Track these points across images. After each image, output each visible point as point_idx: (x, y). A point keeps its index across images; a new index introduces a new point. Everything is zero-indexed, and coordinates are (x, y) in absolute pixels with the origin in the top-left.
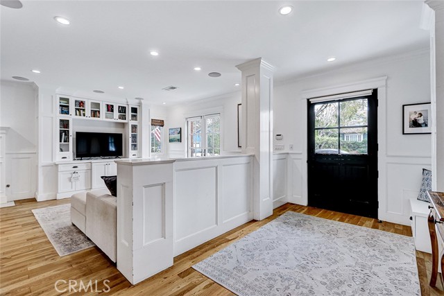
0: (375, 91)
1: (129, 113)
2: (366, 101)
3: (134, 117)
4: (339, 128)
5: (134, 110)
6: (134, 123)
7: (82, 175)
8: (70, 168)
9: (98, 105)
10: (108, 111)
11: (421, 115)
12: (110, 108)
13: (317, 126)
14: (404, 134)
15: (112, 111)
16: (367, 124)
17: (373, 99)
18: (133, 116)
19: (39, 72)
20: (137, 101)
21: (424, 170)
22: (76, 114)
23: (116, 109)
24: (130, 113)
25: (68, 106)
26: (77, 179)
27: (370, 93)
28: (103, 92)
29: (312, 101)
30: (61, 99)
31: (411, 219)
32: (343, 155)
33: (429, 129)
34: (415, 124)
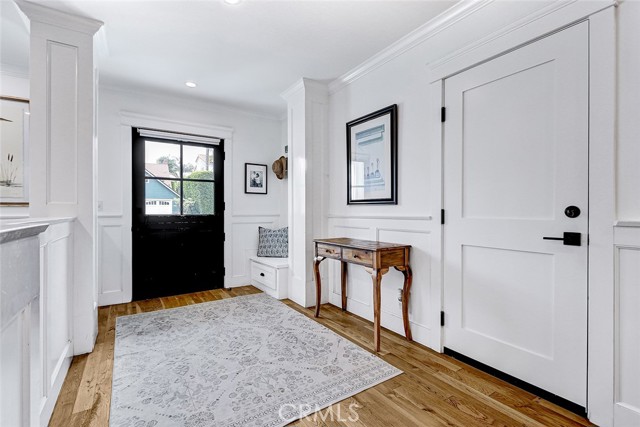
0: (222, 141)
2: (212, 150)
4: (182, 180)
11: (258, 175)
14: (246, 192)
16: (212, 179)
17: (220, 150)
21: (259, 228)
27: (217, 142)
31: (262, 275)
32: (187, 216)
33: (263, 190)
34: (254, 184)
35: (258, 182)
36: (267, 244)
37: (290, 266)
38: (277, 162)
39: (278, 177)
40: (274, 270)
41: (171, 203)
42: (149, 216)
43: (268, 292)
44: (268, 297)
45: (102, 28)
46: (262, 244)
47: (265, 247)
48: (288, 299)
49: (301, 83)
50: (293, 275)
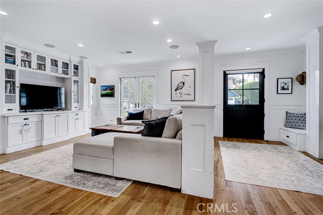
0: (264, 69)
1: (71, 70)
2: (258, 75)
3: (76, 74)
4: (243, 89)
5: (76, 68)
6: (76, 78)
7: (32, 127)
8: (20, 120)
9: (43, 58)
10: (52, 65)
11: (286, 84)
12: (55, 63)
13: (229, 88)
14: (278, 93)
15: (56, 66)
16: (258, 88)
17: (262, 74)
18: (75, 72)
19: (6, 14)
20: (79, 59)
21: (287, 112)
22: (22, 66)
23: (60, 65)
24: (73, 70)
25: (14, 56)
26: (28, 131)
27: (261, 70)
28: (54, 47)
29: (227, 72)
30: (7, 47)
31: (288, 137)
32: (245, 105)
33: (290, 91)
34: (283, 88)
35: (286, 87)
36: (292, 121)
37: (308, 134)
38: (299, 75)
39: (301, 84)
40: (296, 135)
41: (234, 99)
42: (229, 105)
43: (292, 146)
44: (291, 148)
45: (217, 43)
46: (288, 121)
47: (290, 122)
48: (305, 152)
49: (317, 31)
50: (309, 139)
